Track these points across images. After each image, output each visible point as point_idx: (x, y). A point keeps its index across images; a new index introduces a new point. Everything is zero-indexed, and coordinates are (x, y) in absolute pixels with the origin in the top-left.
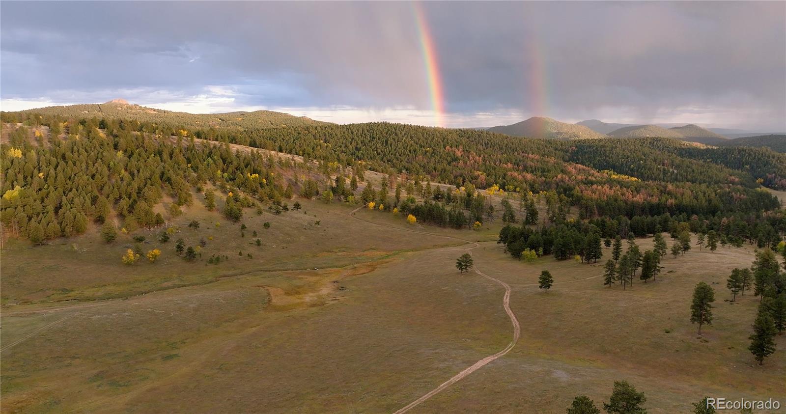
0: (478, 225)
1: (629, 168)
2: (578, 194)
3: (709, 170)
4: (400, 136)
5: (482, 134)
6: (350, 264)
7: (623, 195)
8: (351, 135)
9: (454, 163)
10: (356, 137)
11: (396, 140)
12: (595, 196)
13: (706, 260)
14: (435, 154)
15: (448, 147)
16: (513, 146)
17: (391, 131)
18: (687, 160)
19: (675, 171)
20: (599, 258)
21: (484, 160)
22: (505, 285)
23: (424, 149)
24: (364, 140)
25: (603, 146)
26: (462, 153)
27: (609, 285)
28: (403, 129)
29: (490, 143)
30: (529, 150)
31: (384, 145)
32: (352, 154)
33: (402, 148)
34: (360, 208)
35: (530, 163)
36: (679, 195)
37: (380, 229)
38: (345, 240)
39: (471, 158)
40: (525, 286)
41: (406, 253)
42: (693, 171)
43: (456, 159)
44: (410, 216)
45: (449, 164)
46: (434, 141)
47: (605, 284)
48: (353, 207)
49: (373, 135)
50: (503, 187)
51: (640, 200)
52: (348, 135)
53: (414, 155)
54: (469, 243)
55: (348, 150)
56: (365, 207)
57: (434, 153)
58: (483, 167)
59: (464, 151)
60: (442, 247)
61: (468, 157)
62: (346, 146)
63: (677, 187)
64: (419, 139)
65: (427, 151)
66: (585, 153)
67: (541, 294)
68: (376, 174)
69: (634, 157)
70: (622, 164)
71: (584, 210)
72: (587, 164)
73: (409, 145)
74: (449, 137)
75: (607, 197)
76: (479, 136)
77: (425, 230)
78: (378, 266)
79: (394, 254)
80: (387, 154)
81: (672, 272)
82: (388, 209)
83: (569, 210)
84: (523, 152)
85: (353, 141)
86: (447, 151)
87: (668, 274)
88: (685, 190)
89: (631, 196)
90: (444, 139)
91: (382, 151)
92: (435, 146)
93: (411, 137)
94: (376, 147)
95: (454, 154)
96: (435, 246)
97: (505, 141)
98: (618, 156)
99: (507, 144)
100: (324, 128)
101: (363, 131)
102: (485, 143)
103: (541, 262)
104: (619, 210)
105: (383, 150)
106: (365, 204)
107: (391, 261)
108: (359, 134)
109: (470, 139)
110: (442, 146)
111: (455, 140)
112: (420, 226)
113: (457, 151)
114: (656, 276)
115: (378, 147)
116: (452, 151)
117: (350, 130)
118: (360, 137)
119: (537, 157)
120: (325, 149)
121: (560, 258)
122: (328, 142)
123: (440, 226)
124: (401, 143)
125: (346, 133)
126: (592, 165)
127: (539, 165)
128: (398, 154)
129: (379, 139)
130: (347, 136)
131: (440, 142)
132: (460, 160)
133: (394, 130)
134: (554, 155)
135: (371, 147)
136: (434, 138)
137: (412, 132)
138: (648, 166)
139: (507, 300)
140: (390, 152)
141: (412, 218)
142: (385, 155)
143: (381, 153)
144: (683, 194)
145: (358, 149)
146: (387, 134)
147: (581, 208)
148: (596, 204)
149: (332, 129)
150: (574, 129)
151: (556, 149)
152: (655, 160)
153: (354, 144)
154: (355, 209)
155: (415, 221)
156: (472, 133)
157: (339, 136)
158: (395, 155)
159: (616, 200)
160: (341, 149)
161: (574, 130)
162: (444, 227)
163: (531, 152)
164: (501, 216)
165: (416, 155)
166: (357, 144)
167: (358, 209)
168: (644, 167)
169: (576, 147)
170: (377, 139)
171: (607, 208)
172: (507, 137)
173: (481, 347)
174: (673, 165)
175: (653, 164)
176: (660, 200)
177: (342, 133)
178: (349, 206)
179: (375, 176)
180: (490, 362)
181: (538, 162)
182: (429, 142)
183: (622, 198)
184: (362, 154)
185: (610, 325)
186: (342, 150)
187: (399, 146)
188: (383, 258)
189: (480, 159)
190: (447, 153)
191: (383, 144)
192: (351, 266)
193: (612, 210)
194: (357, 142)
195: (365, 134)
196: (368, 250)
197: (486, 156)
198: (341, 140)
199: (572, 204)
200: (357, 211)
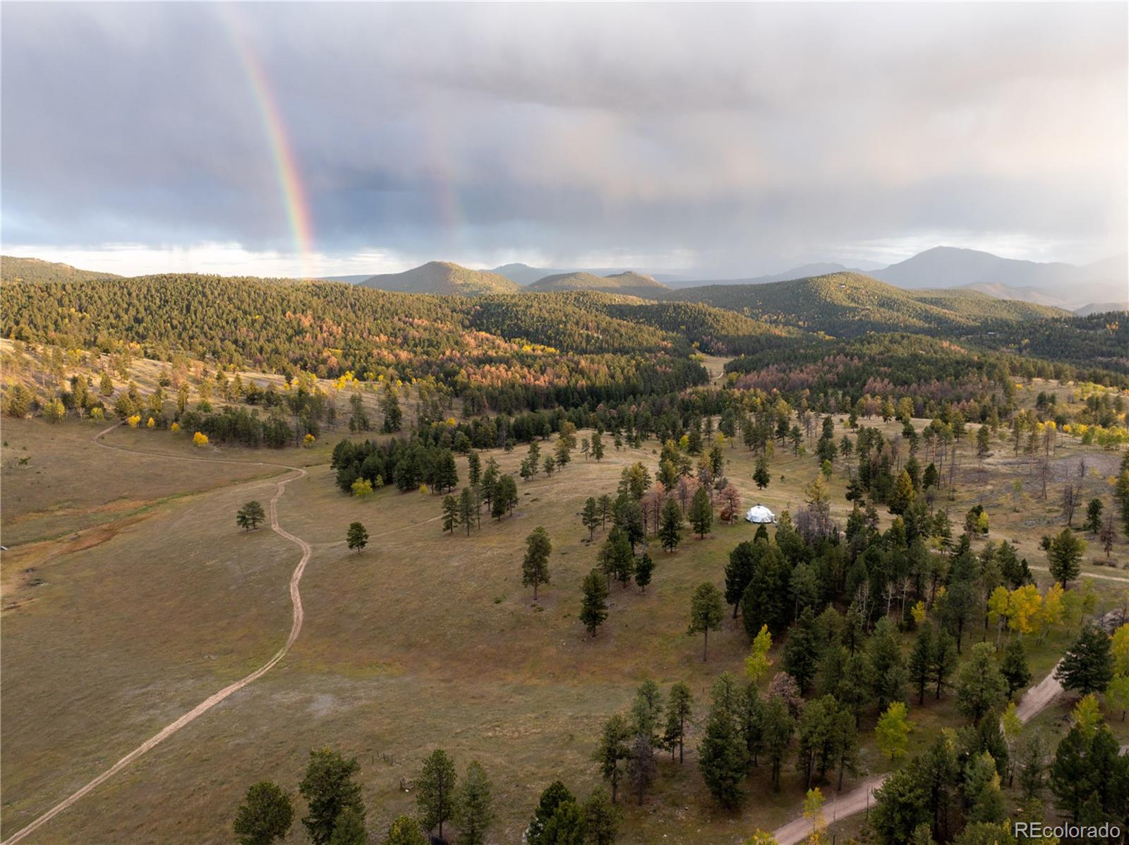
0: (310, 440)
1: (545, 335)
2: (464, 380)
3: (639, 335)
4: (210, 297)
5: (346, 291)
6: (71, 531)
7: (524, 377)
8: (126, 298)
9: (298, 338)
10: (135, 301)
11: (204, 303)
12: (486, 382)
13: (583, 477)
14: (268, 324)
15: (288, 313)
16: (392, 309)
17: (196, 290)
18: (616, 321)
19: (601, 337)
20: (454, 484)
21: (345, 331)
22: (306, 547)
23: (249, 318)
24: (149, 306)
25: (515, 305)
26: (312, 321)
27: (449, 531)
28: (215, 285)
29: (358, 304)
30: (414, 314)
31: (184, 312)
32: (127, 330)
33: (215, 317)
34: (116, 426)
35: (413, 333)
36: (592, 374)
37: (144, 460)
38: (74, 488)
39: (325, 328)
40: (335, 544)
41: (180, 499)
42: (621, 336)
43: (300, 332)
44: (198, 434)
45: (290, 339)
46: (267, 304)
47: (444, 530)
48: (102, 426)
49: (165, 296)
50: (360, 376)
51: (543, 384)
52: (121, 297)
53: (233, 327)
54: (290, 470)
55: (120, 323)
56: (124, 424)
57: (266, 324)
58: (343, 343)
59: (314, 319)
60: (246, 481)
61: (321, 328)
62: (118, 317)
63: (592, 361)
64: (242, 302)
65: (255, 320)
66: (492, 315)
67: (351, 558)
68: (155, 365)
69: (552, 320)
70: (537, 329)
71: (469, 402)
72: (493, 331)
73: (227, 311)
74: (292, 298)
75: (502, 382)
76: (342, 294)
77: (223, 454)
78: (122, 530)
79: (160, 503)
80: (188, 327)
81: (535, 500)
82: (162, 425)
83: (451, 404)
84: (406, 316)
85: (131, 308)
86: (287, 319)
87: (531, 504)
88: (601, 366)
89: (532, 379)
90: (283, 300)
91: (180, 323)
92: (268, 312)
93: (230, 299)
94: (169, 317)
95: (299, 325)
96: (234, 482)
97: (381, 302)
98: (532, 318)
99: (383, 305)
100: (78, 288)
101: (148, 290)
102: (351, 304)
103: (379, 496)
104: (517, 399)
105: (181, 320)
106: (122, 420)
107: (148, 517)
108: (142, 296)
109: (329, 298)
110: (280, 312)
111: (301, 302)
112: (216, 450)
113: (303, 318)
114: (513, 509)
115: (173, 315)
116: (296, 319)
117: (125, 289)
118: (143, 300)
119: (426, 323)
120: (78, 322)
121: (405, 488)
122: (85, 311)
123: (249, 446)
124: (212, 310)
125: (119, 294)
126: (499, 332)
127: (426, 335)
128: (206, 326)
129: (175, 302)
130: (120, 300)
131: (276, 306)
132: (306, 332)
133: (200, 288)
134: (450, 319)
135: (161, 317)
136: (266, 299)
137: (231, 291)
138: (568, 332)
139: (298, 574)
140: (193, 323)
141: (201, 438)
142: (185, 329)
143: (179, 326)
144: (596, 373)
145: (138, 321)
146: (188, 294)
147: (465, 401)
148: (487, 394)
149: (93, 288)
150: (485, 278)
151: (454, 311)
152: (577, 323)
153: (132, 312)
154: (105, 429)
155: (207, 441)
156: (332, 288)
157: (105, 300)
158: (202, 328)
159: (513, 386)
160: (108, 322)
161: (486, 281)
162: (256, 447)
163: (418, 316)
164: (348, 421)
165: (236, 327)
166: (138, 313)
167: (110, 429)
168: (563, 333)
169: (481, 307)
170: (173, 302)
171: (501, 399)
172: (384, 294)
173: (230, 667)
174: (598, 328)
175: (575, 328)
176: (568, 382)
177: (111, 294)
178: (95, 425)
179: (153, 368)
180: (224, 699)
181: (425, 330)
182: (259, 306)
183: (521, 381)
184: (145, 328)
185: (428, 599)
186: (111, 324)
187: (209, 314)
188: (136, 514)
189: (338, 331)
190: (287, 323)
191: (182, 311)
192: (72, 535)
193: (508, 400)
194: (137, 309)
195: (152, 296)
196: (114, 500)
197: (349, 324)
198: (108, 307)
199: (457, 394)
200: (108, 433)
